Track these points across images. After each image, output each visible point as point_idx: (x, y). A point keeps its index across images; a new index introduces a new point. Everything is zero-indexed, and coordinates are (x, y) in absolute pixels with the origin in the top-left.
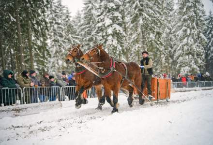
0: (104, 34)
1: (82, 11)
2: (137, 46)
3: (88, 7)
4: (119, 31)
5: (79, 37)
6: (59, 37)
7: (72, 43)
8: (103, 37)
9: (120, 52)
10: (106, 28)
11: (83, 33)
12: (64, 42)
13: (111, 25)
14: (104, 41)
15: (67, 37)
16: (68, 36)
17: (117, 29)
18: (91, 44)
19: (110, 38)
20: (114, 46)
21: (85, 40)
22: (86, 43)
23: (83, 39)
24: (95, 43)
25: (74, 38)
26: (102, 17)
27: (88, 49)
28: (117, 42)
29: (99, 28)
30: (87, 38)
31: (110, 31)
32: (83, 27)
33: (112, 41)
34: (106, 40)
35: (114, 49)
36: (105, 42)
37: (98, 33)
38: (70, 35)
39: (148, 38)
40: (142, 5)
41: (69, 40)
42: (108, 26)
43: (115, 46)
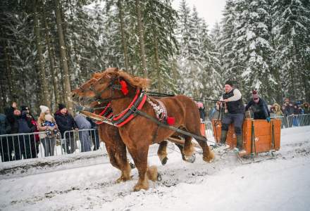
0: (246, 50)
1: (221, 23)
2: (289, 63)
3: (229, 17)
4: (265, 45)
5: (218, 53)
6: (194, 55)
7: (210, 60)
8: (244, 53)
9: (266, 70)
10: (248, 43)
11: (223, 48)
12: (200, 60)
13: (254, 39)
14: (246, 58)
15: (204, 54)
16: (204, 52)
17: (262, 43)
18: (233, 61)
19: (253, 54)
20: (258, 64)
21: (226, 56)
22: (226, 60)
23: (222, 56)
24: (237, 59)
25: (212, 55)
26: (243, 30)
27: (230, 67)
28: (262, 58)
29: (239, 42)
30: (228, 55)
31: (253, 46)
32: (222, 42)
33: (257, 58)
34: (249, 57)
36: (248, 59)
37: (239, 49)
38: (207, 52)
39: (303, 53)
40: (294, 12)
41: (206, 57)
42: (251, 40)
43: (260, 63)
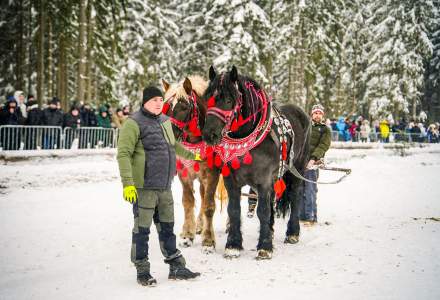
35: (242, 52)
